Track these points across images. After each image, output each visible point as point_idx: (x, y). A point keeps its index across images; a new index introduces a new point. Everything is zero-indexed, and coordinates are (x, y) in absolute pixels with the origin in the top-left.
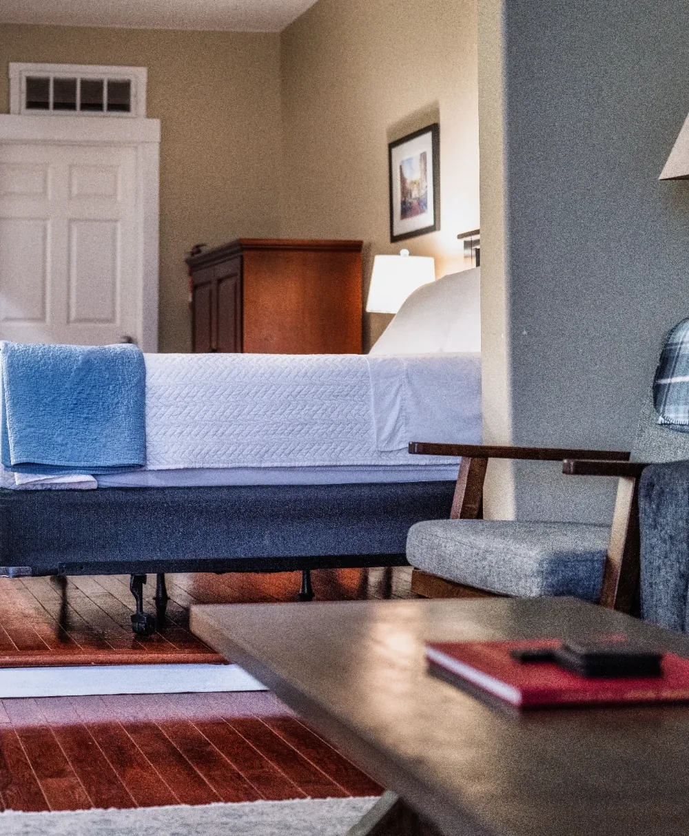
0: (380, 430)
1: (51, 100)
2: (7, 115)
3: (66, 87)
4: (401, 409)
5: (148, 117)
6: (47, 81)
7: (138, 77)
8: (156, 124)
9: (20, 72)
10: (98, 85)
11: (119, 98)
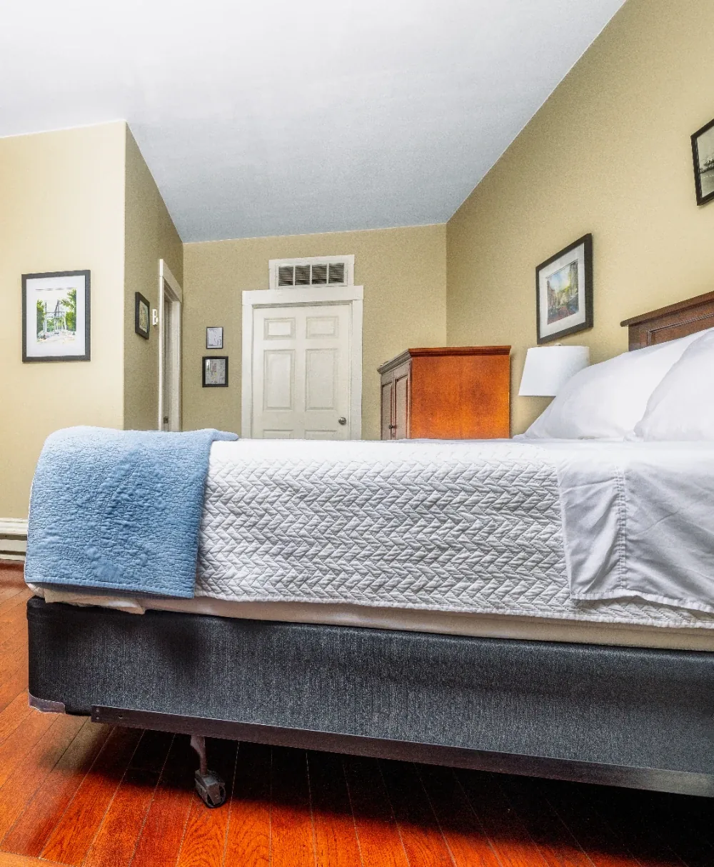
0: (578, 566)
1: (294, 280)
2: (268, 291)
3: (302, 271)
4: (618, 535)
5: (355, 284)
6: (291, 269)
7: (348, 261)
8: (360, 289)
9: (275, 265)
10: (323, 268)
11: (337, 275)
